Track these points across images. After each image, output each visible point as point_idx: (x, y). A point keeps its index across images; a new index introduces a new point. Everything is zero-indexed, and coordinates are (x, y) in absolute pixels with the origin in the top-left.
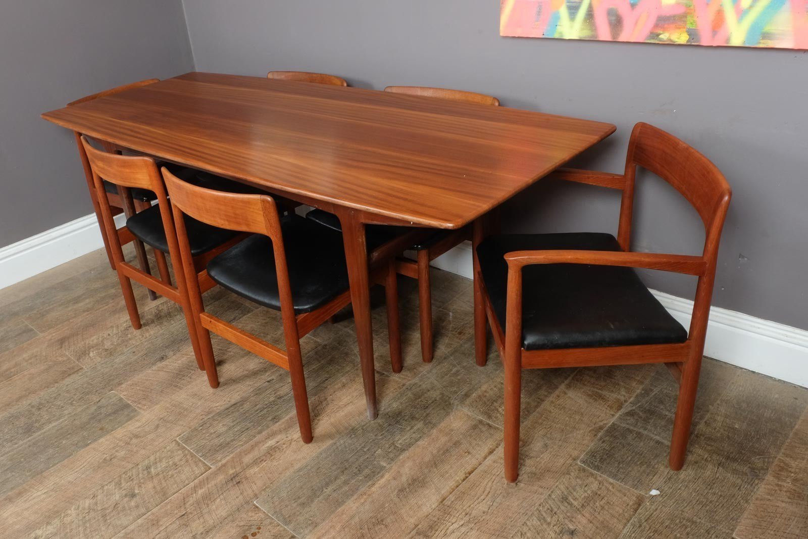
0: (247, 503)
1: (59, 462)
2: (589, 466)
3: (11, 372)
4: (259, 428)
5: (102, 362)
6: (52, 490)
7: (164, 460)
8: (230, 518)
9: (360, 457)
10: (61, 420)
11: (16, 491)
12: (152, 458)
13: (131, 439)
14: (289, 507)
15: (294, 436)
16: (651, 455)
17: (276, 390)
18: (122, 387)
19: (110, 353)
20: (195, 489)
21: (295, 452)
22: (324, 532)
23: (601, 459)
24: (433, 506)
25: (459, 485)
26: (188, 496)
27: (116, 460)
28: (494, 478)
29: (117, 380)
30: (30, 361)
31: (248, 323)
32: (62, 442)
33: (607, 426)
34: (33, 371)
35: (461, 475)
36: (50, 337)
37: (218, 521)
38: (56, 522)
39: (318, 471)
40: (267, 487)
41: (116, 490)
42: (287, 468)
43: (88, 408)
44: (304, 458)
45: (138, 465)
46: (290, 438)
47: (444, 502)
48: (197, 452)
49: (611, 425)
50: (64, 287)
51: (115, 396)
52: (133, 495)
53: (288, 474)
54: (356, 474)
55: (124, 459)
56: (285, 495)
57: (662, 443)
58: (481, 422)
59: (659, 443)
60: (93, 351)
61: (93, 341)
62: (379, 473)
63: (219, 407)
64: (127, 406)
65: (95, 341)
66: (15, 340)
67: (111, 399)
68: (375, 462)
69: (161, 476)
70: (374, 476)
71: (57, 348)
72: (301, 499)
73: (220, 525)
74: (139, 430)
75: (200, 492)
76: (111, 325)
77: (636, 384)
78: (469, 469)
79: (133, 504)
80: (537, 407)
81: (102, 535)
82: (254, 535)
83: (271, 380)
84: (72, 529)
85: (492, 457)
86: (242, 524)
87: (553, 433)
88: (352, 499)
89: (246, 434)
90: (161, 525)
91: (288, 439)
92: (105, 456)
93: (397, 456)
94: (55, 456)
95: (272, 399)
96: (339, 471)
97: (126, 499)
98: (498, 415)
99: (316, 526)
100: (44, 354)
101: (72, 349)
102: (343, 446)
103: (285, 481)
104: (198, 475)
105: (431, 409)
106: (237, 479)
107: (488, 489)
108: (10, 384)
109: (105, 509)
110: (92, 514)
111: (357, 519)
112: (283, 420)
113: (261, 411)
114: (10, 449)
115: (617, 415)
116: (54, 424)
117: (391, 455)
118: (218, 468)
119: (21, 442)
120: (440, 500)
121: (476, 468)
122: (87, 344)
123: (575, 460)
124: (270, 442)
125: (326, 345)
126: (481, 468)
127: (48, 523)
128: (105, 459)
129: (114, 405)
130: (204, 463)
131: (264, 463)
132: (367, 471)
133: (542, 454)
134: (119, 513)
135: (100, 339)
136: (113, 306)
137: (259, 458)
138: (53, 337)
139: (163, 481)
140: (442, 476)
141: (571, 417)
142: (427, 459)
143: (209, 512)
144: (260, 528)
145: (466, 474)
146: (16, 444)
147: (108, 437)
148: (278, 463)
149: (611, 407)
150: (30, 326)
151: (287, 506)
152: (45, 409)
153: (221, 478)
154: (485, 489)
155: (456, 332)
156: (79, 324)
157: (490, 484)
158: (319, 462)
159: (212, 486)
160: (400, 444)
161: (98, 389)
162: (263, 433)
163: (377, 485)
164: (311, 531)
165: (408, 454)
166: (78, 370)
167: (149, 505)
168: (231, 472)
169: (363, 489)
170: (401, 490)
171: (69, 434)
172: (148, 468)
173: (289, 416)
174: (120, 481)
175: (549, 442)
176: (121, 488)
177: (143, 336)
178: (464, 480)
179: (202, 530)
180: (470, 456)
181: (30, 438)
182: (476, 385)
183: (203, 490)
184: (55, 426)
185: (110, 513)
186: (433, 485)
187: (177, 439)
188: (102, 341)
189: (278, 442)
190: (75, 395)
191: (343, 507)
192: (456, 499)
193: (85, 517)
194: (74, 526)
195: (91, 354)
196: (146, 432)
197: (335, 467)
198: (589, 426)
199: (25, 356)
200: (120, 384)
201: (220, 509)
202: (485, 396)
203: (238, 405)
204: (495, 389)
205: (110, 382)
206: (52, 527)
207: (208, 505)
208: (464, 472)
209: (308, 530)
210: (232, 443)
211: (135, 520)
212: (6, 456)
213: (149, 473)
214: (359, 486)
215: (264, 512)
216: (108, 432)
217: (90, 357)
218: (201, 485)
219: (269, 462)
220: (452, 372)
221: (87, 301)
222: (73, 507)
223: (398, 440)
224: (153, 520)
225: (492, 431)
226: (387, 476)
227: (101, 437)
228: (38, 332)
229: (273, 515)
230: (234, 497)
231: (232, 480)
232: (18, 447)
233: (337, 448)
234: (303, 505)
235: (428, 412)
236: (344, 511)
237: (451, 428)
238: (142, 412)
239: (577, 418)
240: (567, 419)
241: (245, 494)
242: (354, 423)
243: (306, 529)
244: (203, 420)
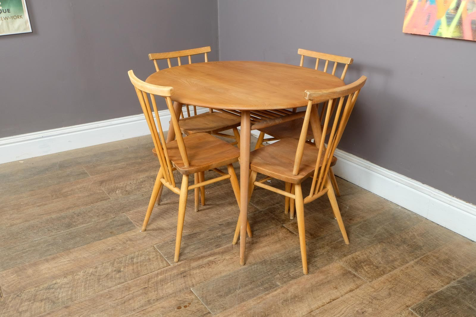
0: (187, 288)
1: (82, 246)
2: (416, 312)
3: (68, 194)
4: (206, 249)
5: (123, 197)
6: (73, 260)
7: (143, 256)
8: (174, 295)
9: (265, 277)
10: (89, 224)
11: (52, 256)
12: (137, 253)
13: (127, 241)
14: (212, 296)
15: (226, 258)
16: (463, 315)
17: (223, 230)
18: (130, 212)
19: (129, 193)
20: (157, 275)
21: (225, 266)
22: (229, 314)
23: (427, 310)
24: (304, 314)
25: (324, 305)
26: (152, 278)
27: (115, 251)
28: (349, 306)
29: (129, 208)
30: (80, 190)
31: (216, 191)
32: (86, 236)
33: (437, 292)
34: (80, 195)
35: (328, 300)
36: (96, 178)
37: (166, 295)
38: (70, 277)
39: (236, 279)
40: (201, 282)
41: (110, 267)
42: (216, 274)
43: (106, 220)
44: (229, 270)
45: (127, 255)
46: (224, 258)
47: (311, 313)
48: (165, 255)
49: (439, 292)
50: (112, 153)
51: (124, 217)
52: (119, 271)
53: (216, 277)
54: (259, 286)
55: (119, 251)
56: (211, 288)
57: (473, 309)
58: (350, 272)
59: (471, 309)
60: (119, 190)
61: (120, 185)
62: (274, 288)
63: (185, 233)
64: (130, 223)
65: (122, 185)
66: (75, 177)
67: (122, 217)
68: (274, 282)
69: (139, 264)
70: (270, 289)
71: (98, 185)
72: (220, 293)
73: (167, 297)
74: (133, 237)
75: (160, 277)
76: (133, 178)
77: (465, 271)
78: (334, 297)
79: (118, 276)
80: (390, 271)
81: (94, 289)
82: (185, 307)
83: (221, 224)
84: (78, 283)
85: (351, 294)
86: (180, 299)
87: (396, 288)
88: (253, 299)
89: (197, 251)
90: (131, 291)
91: (223, 258)
92: (109, 247)
93: (288, 281)
94: (80, 242)
95: (219, 234)
96: (249, 282)
97: (114, 273)
98: (363, 270)
99: (225, 310)
100: (90, 187)
101: (107, 187)
102: (255, 269)
103: (214, 280)
104: (161, 268)
105: (318, 259)
106: (185, 274)
107: (343, 312)
108: (65, 200)
109: (100, 276)
110: (92, 277)
111: (252, 311)
112: (222, 247)
113: (210, 240)
114: (56, 234)
115: (446, 287)
116: (84, 225)
117: (285, 280)
118: (175, 266)
119: (62, 231)
120: (309, 311)
121: (339, 298)
122: (116, 186)
123: (407, 307)
124: (211, 258)
125: (261, 211)
126: (341, 298)
127: (65, 277)
128: (108, 249)
129: (122, 221)
130: (167, 262)
131: (204, 269)
132: (266, 285)
133: (385, 299)
134: (108, 279)
136: (138, 168)
137: (201, 265)
139: (139, 268)
140: (315, 298)
141: (412, 281)
142: (307, 286)
143: (162, 289)
144: (190, 304)
145: (330, 300)
146: (59, 232)
147: (114, 237)
148: (212, 270)
149: (443, 281)
150: (86, 171)
151: (210, 295)
152: (82, 216)
153: (175, 271)
154: (341, 311)
155: (348, 218)
156: (115, 175)
157: (345, 309)
158: (238, 275)
159: (168, 275)
160: (293, 274)
161: (116, 211)
162: (208, 252)
163: (270, 295)
164: (221, 312)
165: (296, 281)
166: (107, 199)
167: (127, 278)
168: (182, 269)
169: (261, 295)
170: (286, 300)
171: (91, 232)
172: (132, 258)
173: (227, 246)
174: (114, 262)
175: (392, 293)
176: (113, 266)
177: (151, 187)
178: (328, 303)
179: (155, 298)
180: (336, 290)
181: (68, 230)
182: (353, 250)
183: (162, 276)
184: (85, 226)
185: (102, 278)
186: (307, 302)
187: (155, 246)
188: (125, 186)
189: (216, 259)
190: (101, 212)
191: (245, 303)
192: (320, 313)
193: (87, 278)
194: (80, 281)
195: (117, 192)
196: (137, 239)
197: (247, 279)
198: (423, 289)
199: (78, 186)
200: (129, 210)
201: (169, 288)
202: (357, 258)
203: (197, 234)
204: (365, 255)
205: (123, 208)
206: (67, 279)
207: (162, 285)
208: (329, 298)
209: (220, 311)
210: (187, 254)
211: (116, 285)
212: (52, 237)
213: (132, 261)
214: (259, 293)
215: (195, 296)
216: (115, 235)
217: (116, 193)
218: (161, 273)
219: (207, 269)
220: (339, 240)
221: (123, 163)
222: (82, 271)
223: (292, 272)
224: (127, 287)
225: (355, 279)
226: (279, 291)
227: (110, 237)
228: (90, 175)
229: (200, 298)
230: (180, 283)
231: (181, 274)
232: (60, 233)
233: (252, 269)
234: (221, 296)
235: (316, 260)
236: (245, 305)
237: (328, 272)
238: (138, 228)
239: (417, 283)
240: (410, 282)
241: (187, 283)
242: (267, 258)
243: (218, 310)
244: (173, 239)
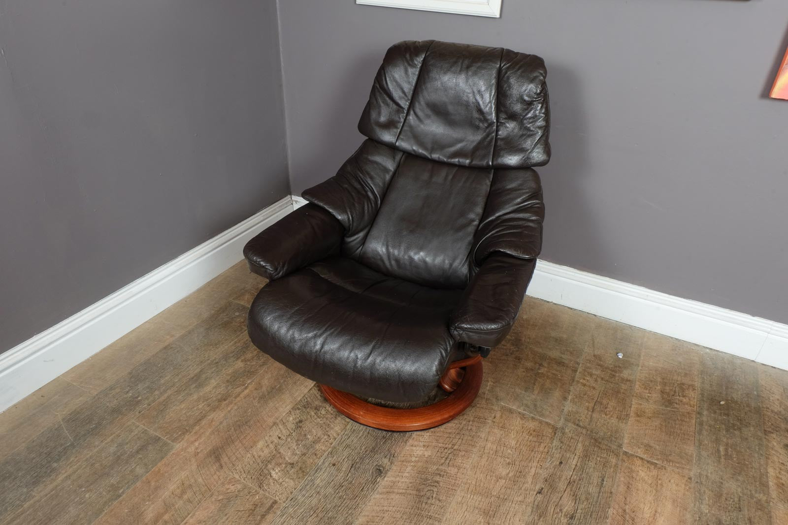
5: (299, 487)
19: (300, 469)
29: (342, 518)
36: (193, 448)
60: (273, 469)
61: (262, 450)
65: (266, 451)
66: (140, 458)
71: (215, 468)
76: (272, 419)
100: (200, 480)
101: (239, 467)
122: (256, 456)
135: (272, 446)
136: (256, 389)
138: (197, 449)
150: (151, 432)
156: (225, 423)
166: (272, 506)
188: (276, 450)
195: (274, 475)
199: (172, 487)
217: (275, 480)
221: (213, 382)
228: (170, 442)
